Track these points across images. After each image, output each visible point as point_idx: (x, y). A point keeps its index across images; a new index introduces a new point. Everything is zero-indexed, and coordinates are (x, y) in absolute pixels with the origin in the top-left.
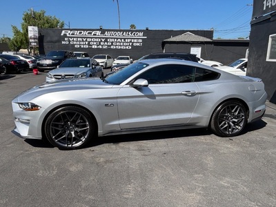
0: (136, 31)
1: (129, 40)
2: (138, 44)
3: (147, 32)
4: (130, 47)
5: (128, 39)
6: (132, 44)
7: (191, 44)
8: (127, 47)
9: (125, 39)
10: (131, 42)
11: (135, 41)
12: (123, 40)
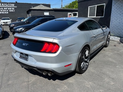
0: (10, 3)
1: (6, 9)
2: (12, 11)
3: (16, 4)
4: (8, 13)
5: (5, 7)
6: (9, 11)
7: (44, 11)
8: (6, 13)
9: (3, 8)
10: (7, 9)
11: (10, 9)
12: (2, 9)
